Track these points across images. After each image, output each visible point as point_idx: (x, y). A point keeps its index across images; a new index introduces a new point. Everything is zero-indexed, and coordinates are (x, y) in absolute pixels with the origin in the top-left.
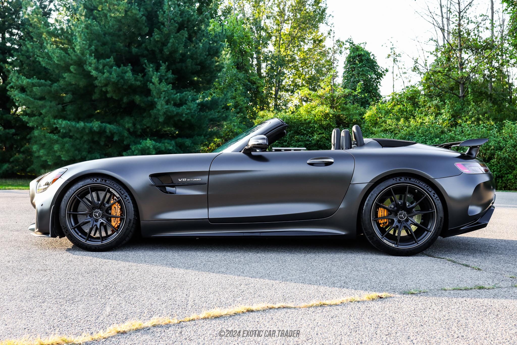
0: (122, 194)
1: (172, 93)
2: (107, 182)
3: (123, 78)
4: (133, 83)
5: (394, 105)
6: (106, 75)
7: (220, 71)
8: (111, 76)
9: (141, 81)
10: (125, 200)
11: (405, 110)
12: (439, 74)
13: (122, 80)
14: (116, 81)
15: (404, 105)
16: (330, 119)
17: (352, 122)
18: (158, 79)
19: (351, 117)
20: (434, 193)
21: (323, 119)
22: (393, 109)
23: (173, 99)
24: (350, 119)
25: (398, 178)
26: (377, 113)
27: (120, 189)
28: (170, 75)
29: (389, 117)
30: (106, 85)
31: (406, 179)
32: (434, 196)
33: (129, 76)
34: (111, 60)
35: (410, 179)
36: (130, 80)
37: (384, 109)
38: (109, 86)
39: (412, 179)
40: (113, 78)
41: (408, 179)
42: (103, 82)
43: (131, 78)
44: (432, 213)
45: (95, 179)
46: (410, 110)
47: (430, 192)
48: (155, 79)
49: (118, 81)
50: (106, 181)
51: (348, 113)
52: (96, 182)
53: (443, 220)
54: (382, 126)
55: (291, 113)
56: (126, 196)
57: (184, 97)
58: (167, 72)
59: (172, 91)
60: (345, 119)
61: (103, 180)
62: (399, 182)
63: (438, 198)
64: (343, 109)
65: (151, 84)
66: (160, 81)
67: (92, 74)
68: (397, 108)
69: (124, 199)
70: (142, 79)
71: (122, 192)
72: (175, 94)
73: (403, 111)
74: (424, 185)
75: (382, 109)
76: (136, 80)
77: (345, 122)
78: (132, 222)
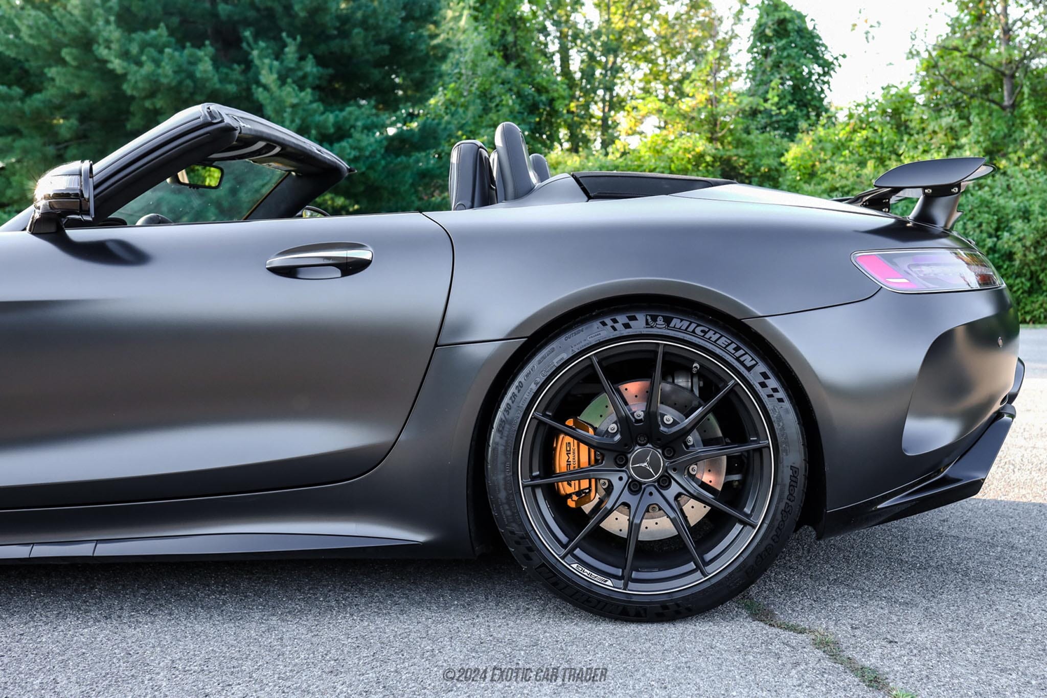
1: (314, 111)
3: (191, 76)
4: (218, 86)
5: (854, 131)
6: (148, 67)
7: (444, 58)
8: (160, 71)
9: (238, 83)
11: (878, 140)
13: (188, 82)
14: (174, 83)
15: (876, 131)
17: (759, 174)
18: (275, 76)
19: (756, 160)
20: (765, 375)
22: (851, 140)
23: (317, 125)
24: (754, 165)
25: (622, 319)
26: (814, 149)
28: (310, 67)
29: (842, 159)
30: (152, 94)
31: (654, 319)
32: (763, 385)
33: (205, 71)
34: (160, 33)
35: (668, 321)
36: (208, 80)
37: (831, 141)
38: (159, 96)
39: (676, 322)
40: (166, 76)
41: (660, 321)
42: (140, 85)
43: (210, 75)
44: (760, 450)
46: (889, 141)
47: (749, 369)
48: (268, 77)
49: (180, 83)
51: (749, 153)
53: (801, 479)
54: (824, 180)
57: (345, 120)
58: (302, 58)
59: (315, 105)
60: (743, 167)
62: (626, 332)
63: (781, 394)
64: (739, 144)
65: (260, 90)
66: (282, 80)
67: (111, 66)
68: (859, 137)
70: (241, 78)
72: (323, 113)
73: (875, 143)
74: (723, 341)
75: (826, 141)
76: (224, 80)
77: (742, 174)
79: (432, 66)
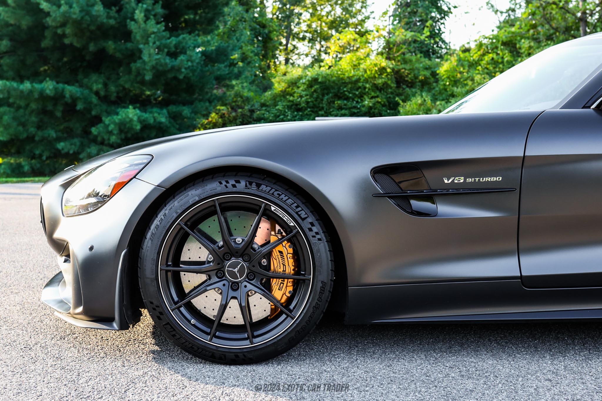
0: (303, 219)
1: (164, 37)
2: (263, 187)
3: (88, 13)
4: (105, 21)
5: (484, 55)
6: (64, 8)
8: (72, 10)
9: (115, 19)
10: (310, 234)
11: (500, 60)
12: (554, 6)
13: (87, 18)
14: (79, 18)
15: (498, 54)
16: (387, 76)
17: (418, 80)
18: (143, 15)
19: (416, 72)
21: (377, 76)
22: (482, 60)
23: (166, 46)
24: (414, 75)
26: (457, 65)
27: (297, 207)
28: (159, 9)
29: (477, 72)
30: (63, 25)
33: (98, 11)
36: (99, 16)
37: (468, 61)
38: (68, 26)
40: (75, 14)
42: (58, 19)
43: (102, 13)
45: (231, 182)
46: (507, 61)
48: (139, 15)
49: (82, 18)
50: (258, 186)
51: (411, 67)
52: (234, 190)
54: (466, 85)
55: (327, 67)
56: (312, 224)
57: (180, 42)
58: (154, 4)
59: (164, 34)
60: (407, 76)
61: (251, 184)
64: (405, 61)
65: (133, 23)
66: (147, 18)
67: (42, 7)
68: (487, 58)
69: (307, 231)
70: (116, 15)
71: (303, 215)
72: (169, 38)
73: (498, 62)
75: (465, 61)
76: (109, 17)
77: (407, 81)
78: (328, 288)
79: (220, 10)
